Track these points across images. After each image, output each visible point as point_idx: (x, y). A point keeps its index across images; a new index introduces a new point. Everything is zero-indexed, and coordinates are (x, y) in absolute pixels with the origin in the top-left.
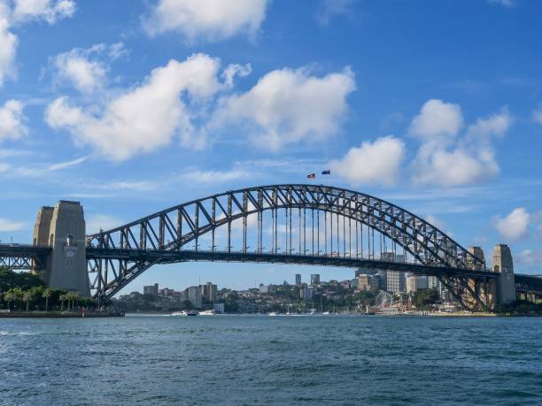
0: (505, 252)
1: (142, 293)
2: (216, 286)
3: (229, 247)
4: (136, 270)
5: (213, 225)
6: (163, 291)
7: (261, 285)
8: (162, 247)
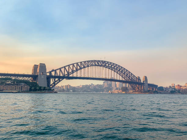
0: (146, 78)
2: (70, 85)
4: (58, 81)
5: (77, 70)
7: (81, 85)
8: (64, 75)
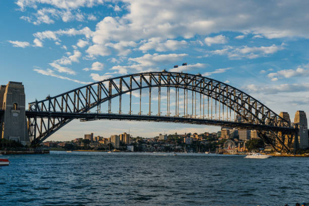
1: (84, 138)
3: (120, 111)
6: (96, 138)
7: (160, 135)
